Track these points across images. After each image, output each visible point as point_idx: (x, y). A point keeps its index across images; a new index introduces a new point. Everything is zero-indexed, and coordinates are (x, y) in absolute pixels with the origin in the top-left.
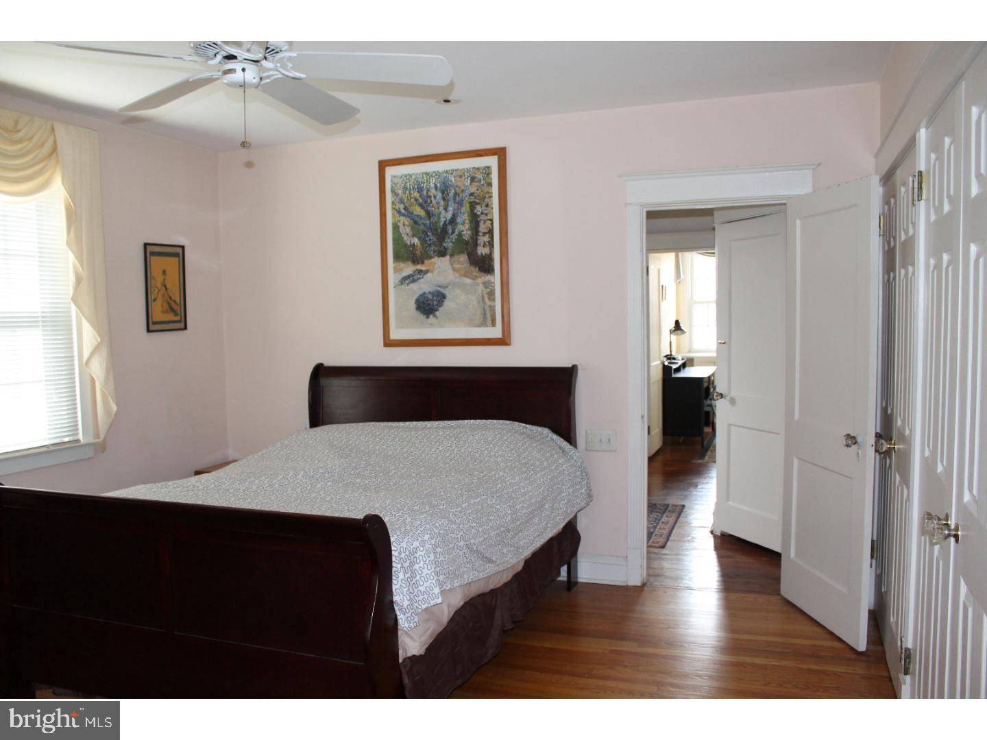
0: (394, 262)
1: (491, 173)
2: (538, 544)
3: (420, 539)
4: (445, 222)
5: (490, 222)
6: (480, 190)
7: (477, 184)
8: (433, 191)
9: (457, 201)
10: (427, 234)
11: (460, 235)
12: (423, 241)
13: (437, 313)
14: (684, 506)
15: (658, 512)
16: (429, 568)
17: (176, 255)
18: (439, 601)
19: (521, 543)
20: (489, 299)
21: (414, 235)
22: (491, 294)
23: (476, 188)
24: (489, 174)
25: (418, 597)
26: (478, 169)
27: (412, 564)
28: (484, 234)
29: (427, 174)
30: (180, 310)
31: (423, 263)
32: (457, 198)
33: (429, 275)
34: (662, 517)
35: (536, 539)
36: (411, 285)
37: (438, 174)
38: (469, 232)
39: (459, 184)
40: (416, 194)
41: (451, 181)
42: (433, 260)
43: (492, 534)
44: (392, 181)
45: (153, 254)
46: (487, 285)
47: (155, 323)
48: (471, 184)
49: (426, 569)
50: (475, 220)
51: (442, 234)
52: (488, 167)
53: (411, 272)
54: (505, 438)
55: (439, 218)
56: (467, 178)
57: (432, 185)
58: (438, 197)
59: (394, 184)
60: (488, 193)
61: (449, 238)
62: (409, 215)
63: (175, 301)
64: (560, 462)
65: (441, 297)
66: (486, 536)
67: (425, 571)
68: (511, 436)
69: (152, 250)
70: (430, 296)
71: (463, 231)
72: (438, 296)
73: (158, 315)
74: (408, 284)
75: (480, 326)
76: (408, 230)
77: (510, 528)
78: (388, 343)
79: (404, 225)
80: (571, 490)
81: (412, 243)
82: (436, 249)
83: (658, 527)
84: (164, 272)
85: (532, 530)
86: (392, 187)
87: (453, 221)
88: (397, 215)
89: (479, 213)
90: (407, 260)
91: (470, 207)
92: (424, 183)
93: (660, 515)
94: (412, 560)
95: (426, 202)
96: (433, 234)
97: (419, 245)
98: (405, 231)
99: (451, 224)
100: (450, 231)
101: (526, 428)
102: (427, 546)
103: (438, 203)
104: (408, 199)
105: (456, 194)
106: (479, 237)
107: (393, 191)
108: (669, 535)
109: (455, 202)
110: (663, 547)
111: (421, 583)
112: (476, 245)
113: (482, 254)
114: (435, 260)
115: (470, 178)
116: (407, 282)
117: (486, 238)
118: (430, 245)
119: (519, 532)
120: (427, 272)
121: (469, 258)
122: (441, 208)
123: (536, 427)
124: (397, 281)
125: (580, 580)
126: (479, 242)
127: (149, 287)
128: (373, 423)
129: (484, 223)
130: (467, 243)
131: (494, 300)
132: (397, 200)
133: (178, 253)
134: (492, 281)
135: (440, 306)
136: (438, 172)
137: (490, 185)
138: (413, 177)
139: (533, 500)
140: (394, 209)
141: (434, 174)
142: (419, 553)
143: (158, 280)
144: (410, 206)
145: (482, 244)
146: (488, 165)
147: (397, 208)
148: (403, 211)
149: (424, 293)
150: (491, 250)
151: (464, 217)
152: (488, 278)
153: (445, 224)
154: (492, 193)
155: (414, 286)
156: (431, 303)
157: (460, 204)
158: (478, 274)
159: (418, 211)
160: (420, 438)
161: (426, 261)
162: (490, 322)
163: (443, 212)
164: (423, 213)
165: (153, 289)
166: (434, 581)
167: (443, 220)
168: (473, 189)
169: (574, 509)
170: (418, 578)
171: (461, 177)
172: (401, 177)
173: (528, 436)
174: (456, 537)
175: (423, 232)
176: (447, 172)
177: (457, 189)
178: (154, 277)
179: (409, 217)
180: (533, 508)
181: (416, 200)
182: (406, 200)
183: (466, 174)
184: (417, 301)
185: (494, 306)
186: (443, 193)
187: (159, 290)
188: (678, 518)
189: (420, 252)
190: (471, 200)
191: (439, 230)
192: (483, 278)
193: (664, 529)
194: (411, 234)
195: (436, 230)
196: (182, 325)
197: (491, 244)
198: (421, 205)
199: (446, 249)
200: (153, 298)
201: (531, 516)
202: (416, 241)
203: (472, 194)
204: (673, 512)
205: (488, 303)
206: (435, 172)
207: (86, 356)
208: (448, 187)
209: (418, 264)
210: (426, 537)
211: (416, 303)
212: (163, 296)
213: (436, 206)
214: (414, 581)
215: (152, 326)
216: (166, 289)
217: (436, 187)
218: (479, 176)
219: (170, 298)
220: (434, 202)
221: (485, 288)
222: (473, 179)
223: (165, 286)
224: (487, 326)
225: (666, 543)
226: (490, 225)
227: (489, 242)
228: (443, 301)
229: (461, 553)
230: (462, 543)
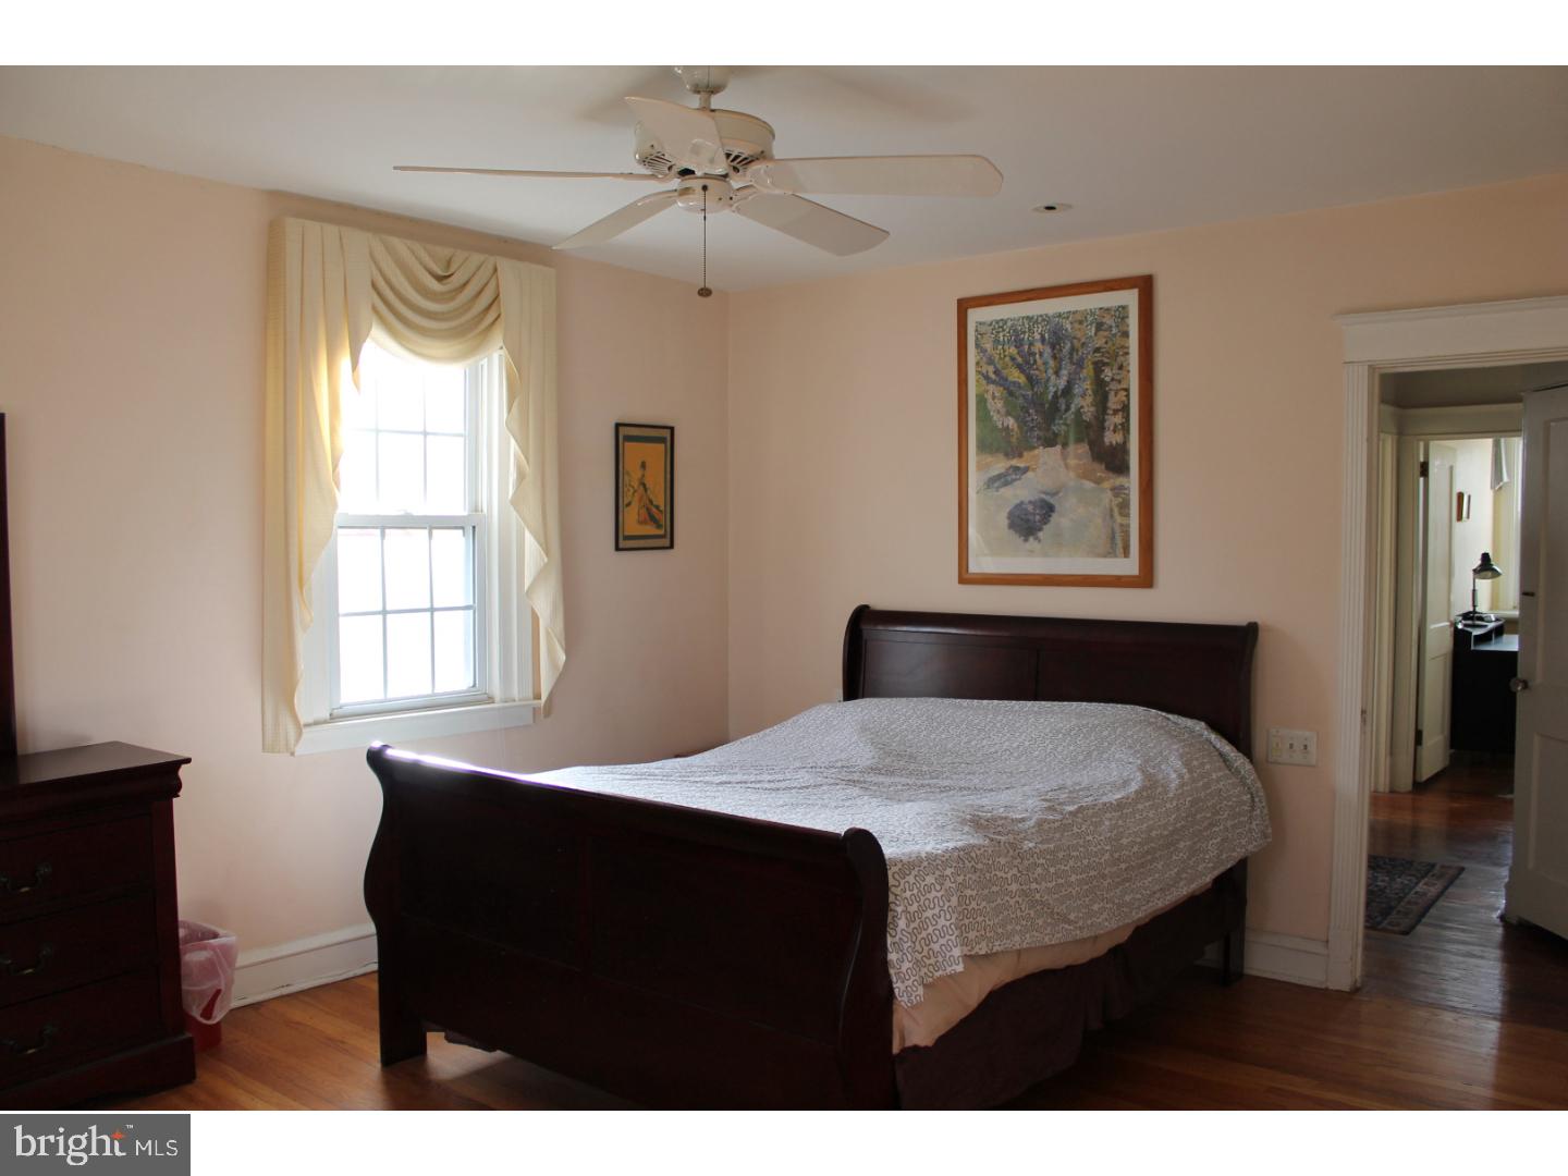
0: (977, 454)
1: (1127, 317)
2: (1162, 902)
3: (937, 873)
4: (1056, 392)
5: (1125, 393)
6: (1110, 343)
7: (1106, 333)
8: (1038, 346)
9: (1075, 361)
10: (1027, 412)
11: (1078, 413)
12: (1022, 422)
13: (1040, 534)
14: (1462, 870)
15: (1413, 875)
16: (948, 917)
17: (661, 440)
18: (960, 968)
19: (1127, 898)
20: (1121, 514)
21: (1008, 414)
22: (1124, 507)
23: (1104, 340)
24: (1124, 318)
25: (929, 958)
26: (1108, 309)
27: (921, 910)
28: (1116, 412)
29: (1029, 318)
30: (664, 519)
31: (1021, 456)
32: (1075, 357)
33: (1030, 474)
34: (1417, 884)
35: (1157, 895)
36: (1002, 490)
37: (1046, 319)
38: (1092, 409)
39: (1079, 335)
40: (1013, 351)
41: (1066, 330)
42: (1036, 452)
43: (1073, 878)
44: (977, 330)
45: (628, 438)
46: (1118, 491)
47: (627, 538)
48: (1096, 334)
49: (942, 918)
50: (1101, 391)
51: (1051, 411)
52: (1124, 307)
53: (1003, 471)
54: (1129, 733)
55: (1047, 388)
56: (1091, 324)
57: (1037, 336)
58: (1046, 355)
59: (980, 334)
60: (1123, 347)
61: (1061, 418)
62: (1002, 382)
63: (657, 507)
64: (1214, 776)
65: (1047, 510)
66: (1060, 881)
67: (942, 922)
68: (1139, 731)
69: (626, 433)
70: (1030, 508)
71: (1082, 407)
72: (1042, 507)
73: (632, 526)
74: (997, 489)
75: (1105, 557)
76: (1000, 404)
77: (1106, 872)
78: (965, 578)
79: (994, 397)
80: (1229, 823)
81: (1005, 424)
82: (1041, 434)
83: (1406, 900)
84: (643, 465)
85: (1150, 879)
86: (977, 339)
87: (1067, 392)
88: (984, 382)
89: (1107, 379)
90: (998, 450)
91: (1095, 369)
92: (1024, 332)
93: (1414, 880)
94: (922, 903)
95: (1027, 363)
96: (1036, 411)
97: (1016, 429)
98: (996, 406)
99: (1064, 397)
100: (1063, 407)
101: (1168, 719)
102: (948, 884)
103: (1045, 363)
104: (1000, 358)
105: (1073, 349)
106: (1106, 417)
107: (977, 346)
108: (1423, 915)
109: (1072, 363)
110: (1406, 933)
111: (935, 939)
112: (1102, 429)
113: (1111, 443)
114: (1040, 451)
115: (1094, 325)
116: (996, 485)
117: (1118, 419)
118: (1032, 429)
119: (1123, 880)
120: (1026, 470)
121: (1091, 449)
122: (1050, 371)
123: (1184, 719)
124: (982, 484)
125: (1247, 971)
126: (1107, 424)
127: (621, 485)
128: (933, 699)
129: (1116, 395)
130: (1088, 426)
131: (1127, 515)
132: (984, 359)
133: (665, 436)
134: (1126, 485)
135: (1045, 523)
136: (1046, 315)
137: (1126, 334)
138: (1009, 324)
139: (1154, 833)
140: (978, 372)
141: (1040, 319)
142: (934, 893)
143: (633, 475)
144: (1004, 369)
145: (1112, 428)
146: (1123, 304)
147: (984, 371)
148: (993, 376)
149: (1022, 503)
150: (1125, 437)
151: (1085, 385)
152: (1120, 480)
153: (1055, 396)
154: (1128, 348)
155: (1007, 492)
156: (1031, 518)
157: (1080, 365)
158: (1103, 475)
159: (1016, 376)
160: (998, 725)
161: (1025, 454)
162: (1122, 550)
163: (1053, 377)
164: (1022, 380)
165: (626, 489)
166: (953, 938)
167: (1052, 389)
168: (1100, 343)
169: (1235, 854)
170: (930, 929)
171: (1081, 322)
172: (991, 324)
173: (1168, 732)
174: (1004, 876)
175: (1023, 408)
176: (1060, 315)
177: (1075, 341)
178: (628, 473)
179: (1001, 385)
180: (1153, 845)
181: (1013, 359)
182: (996, 360)
183: (1090, 319)
184: (1011, 515)
185: (1128, 526)
186: (1053, 347)
187: (635, 491)
188: (1446, 888)
189: (1018, 439)
190: (1096, 359)
191: (1047, 406)
192: (1112, 481)
193: (1416, 903)
194: (1003, 411)
195: (1042, 405)
196: (667, 542)
197: (1125, 427)
198: (1019, 367)
199: (1056, 435)
200: (626, 502)
201: (1149, 857)
202: (1011, 422)
203: (1097, 350)
204: (1440, 877)
205: (1119, 519)
206: (1041, 316)
207: (527, 583)
208: (1061, 338)
209: (1014, 457)
210: (948, 872)
211: (1009, 518)
212: (641, 499)
213: (1042, 368)
214: (924, 934)
215: (623, 542)
216: (646, 490)
217: (1043, 339)
218: (1109, 321)
219: (651, 502)
220: (1039, 361)
221: (1115, 496)
222: (1099, 326)
223: (644, 485)
224: (1116, 556)
225: (1413, 927)
226: (1124, 398)
227: (1122, 424)
228: (1050, 516)
229: (1012, 902)
230: (1014, 887)
